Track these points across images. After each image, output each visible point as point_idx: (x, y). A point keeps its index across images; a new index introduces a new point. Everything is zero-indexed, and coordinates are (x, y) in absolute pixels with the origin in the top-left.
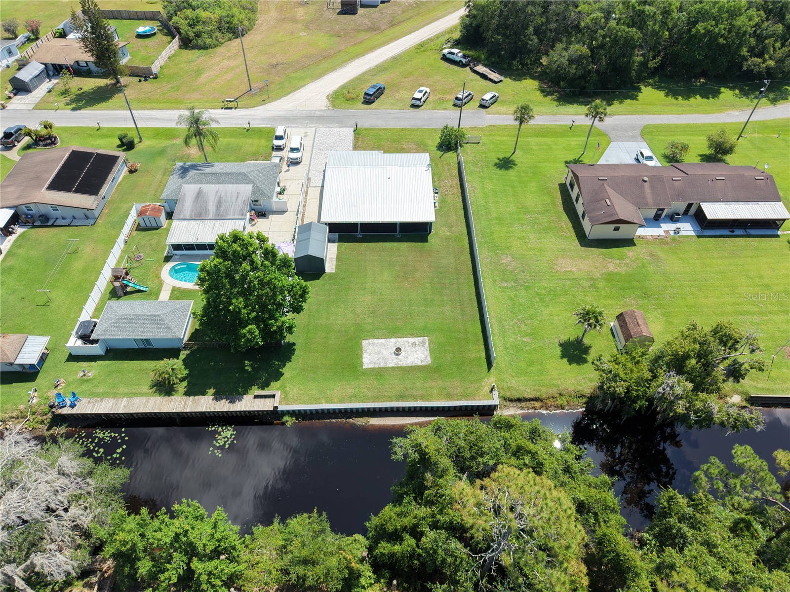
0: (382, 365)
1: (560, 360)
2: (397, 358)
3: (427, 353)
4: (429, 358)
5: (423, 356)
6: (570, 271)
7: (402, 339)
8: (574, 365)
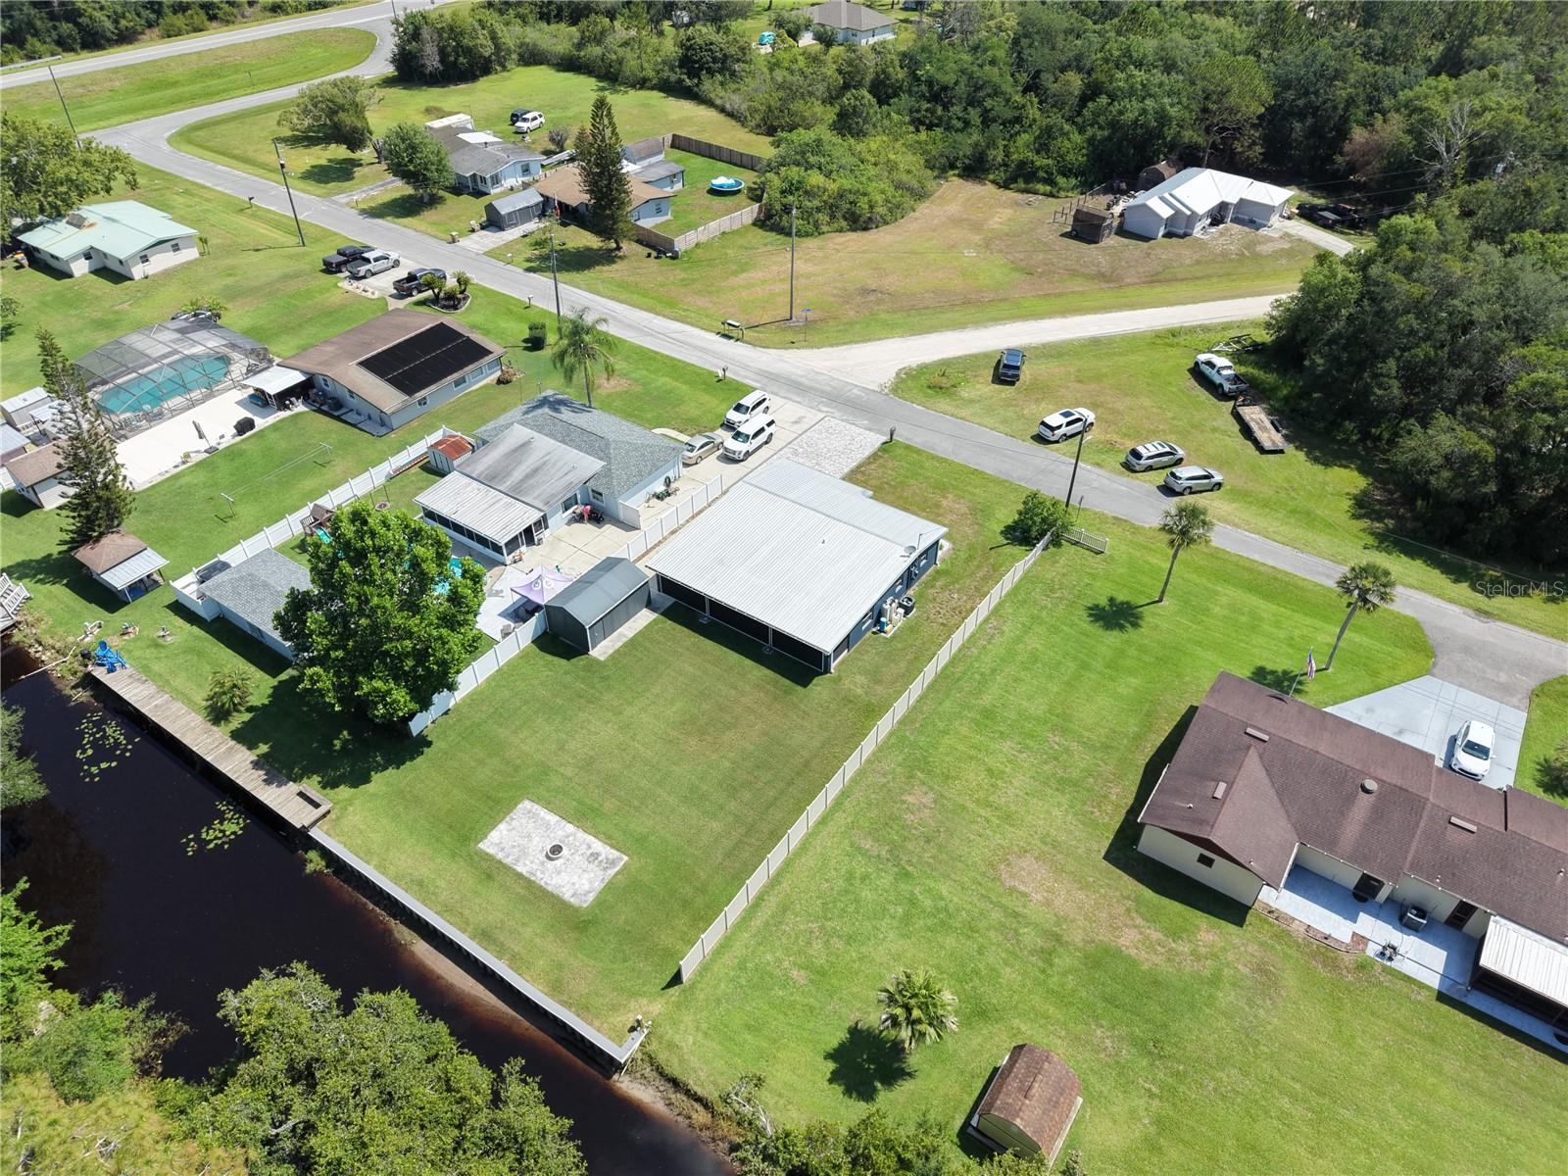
0: (508, 861)
1: (820, 1059)
2: (542, 863)
3: (598, 885)
4: (591, 897)
5: (586, 887)
6: (1024, 894)
7: (586, 835)
8: (838, 1089)
